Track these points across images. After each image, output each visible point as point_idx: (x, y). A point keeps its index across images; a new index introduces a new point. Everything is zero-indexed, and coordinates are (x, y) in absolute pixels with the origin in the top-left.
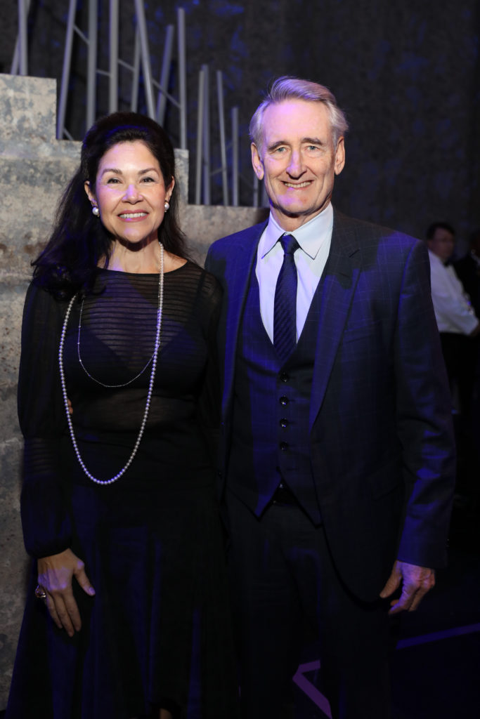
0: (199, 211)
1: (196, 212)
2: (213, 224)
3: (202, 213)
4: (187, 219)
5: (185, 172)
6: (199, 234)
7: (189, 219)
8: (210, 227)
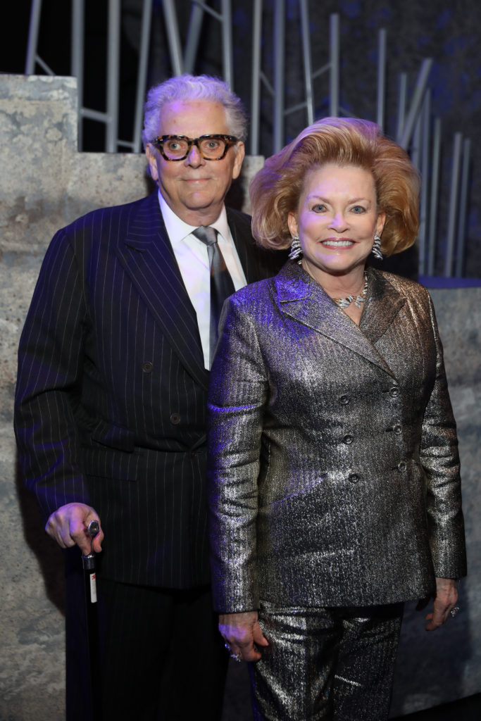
0: (96, 161)
1: (93, 163)
2: (120, 179)
3: (100, 163)
4: (77, 172)
5: (73, 107)
6: (97, 192)
7: (81, 171)
8: (117, 183)
